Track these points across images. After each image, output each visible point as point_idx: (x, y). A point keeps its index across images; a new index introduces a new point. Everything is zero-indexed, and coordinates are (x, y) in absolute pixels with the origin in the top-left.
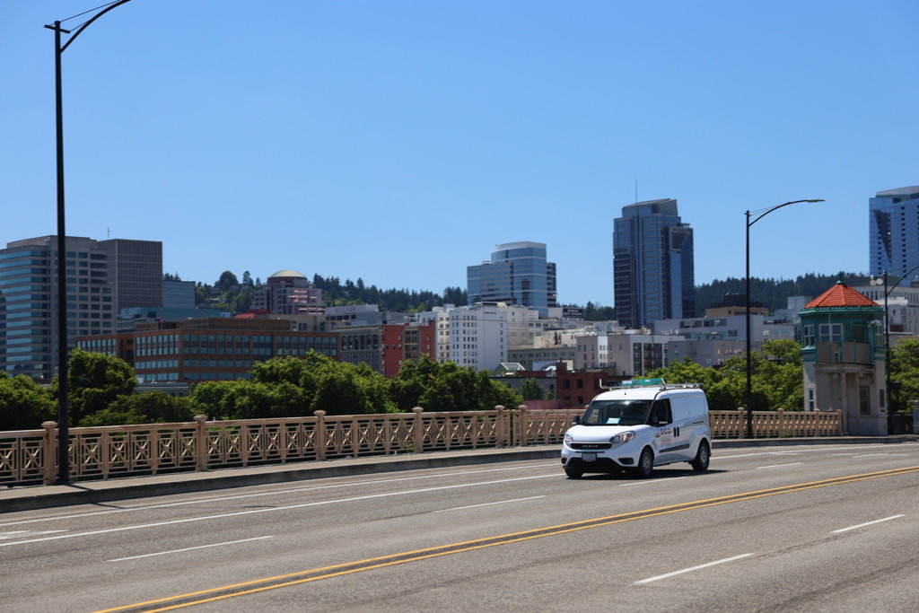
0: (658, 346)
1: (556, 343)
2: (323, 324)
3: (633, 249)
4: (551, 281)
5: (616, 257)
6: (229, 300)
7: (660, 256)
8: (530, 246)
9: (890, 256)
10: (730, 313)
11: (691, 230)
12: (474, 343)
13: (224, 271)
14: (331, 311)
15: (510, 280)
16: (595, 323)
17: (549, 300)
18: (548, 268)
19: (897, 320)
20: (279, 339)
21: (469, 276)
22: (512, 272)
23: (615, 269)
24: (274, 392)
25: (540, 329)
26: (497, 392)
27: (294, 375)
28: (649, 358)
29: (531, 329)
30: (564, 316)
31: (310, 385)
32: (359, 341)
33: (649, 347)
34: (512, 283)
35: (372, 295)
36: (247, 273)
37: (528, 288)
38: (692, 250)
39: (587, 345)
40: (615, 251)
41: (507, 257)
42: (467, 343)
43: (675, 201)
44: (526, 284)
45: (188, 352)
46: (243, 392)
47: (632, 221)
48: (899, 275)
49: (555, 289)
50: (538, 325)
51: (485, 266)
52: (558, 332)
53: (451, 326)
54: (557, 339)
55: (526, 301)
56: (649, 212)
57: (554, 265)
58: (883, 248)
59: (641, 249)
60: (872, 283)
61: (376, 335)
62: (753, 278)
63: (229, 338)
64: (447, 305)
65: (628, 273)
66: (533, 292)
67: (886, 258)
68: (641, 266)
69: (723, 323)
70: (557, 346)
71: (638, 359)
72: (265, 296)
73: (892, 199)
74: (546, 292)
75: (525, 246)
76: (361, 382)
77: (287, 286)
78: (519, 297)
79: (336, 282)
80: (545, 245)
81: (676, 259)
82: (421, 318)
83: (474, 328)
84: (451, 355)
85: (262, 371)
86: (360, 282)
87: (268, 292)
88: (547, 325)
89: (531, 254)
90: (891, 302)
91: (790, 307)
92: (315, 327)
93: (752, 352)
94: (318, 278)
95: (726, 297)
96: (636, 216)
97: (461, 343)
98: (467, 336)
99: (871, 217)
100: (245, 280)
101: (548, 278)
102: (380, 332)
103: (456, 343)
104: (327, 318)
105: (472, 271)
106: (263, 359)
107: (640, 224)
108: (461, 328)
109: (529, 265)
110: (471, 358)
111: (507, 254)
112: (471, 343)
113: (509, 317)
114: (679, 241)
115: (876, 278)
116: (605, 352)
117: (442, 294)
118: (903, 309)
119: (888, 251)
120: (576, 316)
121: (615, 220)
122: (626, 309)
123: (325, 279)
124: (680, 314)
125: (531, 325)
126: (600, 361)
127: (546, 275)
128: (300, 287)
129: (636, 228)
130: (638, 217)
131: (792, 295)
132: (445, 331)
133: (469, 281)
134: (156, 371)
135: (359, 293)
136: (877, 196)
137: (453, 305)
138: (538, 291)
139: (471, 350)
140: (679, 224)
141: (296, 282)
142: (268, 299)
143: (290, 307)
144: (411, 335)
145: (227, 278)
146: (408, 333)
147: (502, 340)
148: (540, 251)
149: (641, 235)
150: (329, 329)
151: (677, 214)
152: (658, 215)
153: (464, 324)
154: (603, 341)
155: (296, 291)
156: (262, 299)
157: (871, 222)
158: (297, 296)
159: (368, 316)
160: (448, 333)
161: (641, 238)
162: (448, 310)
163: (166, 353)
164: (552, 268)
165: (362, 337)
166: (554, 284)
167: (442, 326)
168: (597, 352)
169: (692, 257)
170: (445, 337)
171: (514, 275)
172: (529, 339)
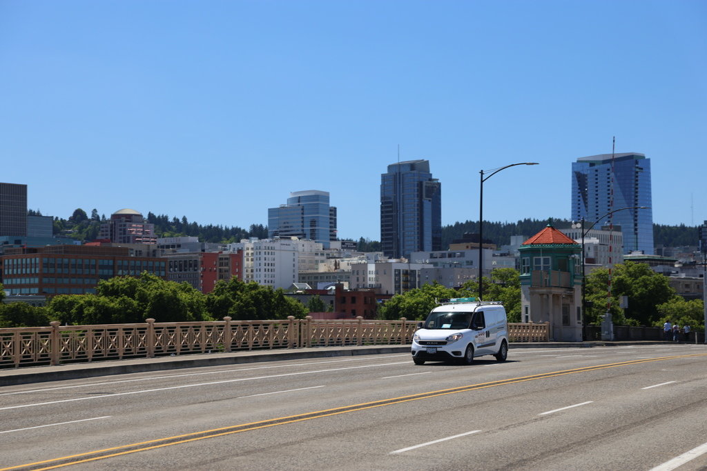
0: (413, 272)
1: (336, 269)
2: (154, 251)
3: (395, 197)
4: (333, 221)
5: (382, 203)
6: (80, 232)
7: (416, 203)
8: (318, 194)
9: (586, 207)
10: (467, 247)
11: (439, 184)
12: (273, 267)
13: (77, 208)
14: (161, 241)
15: (301, 220)
16: (366, 254)
17: (331, 235)
18: (331, 210)
19: (591, 255)
20: (119, 262)
21: (269, 216)
22: (303, 214)
23: (382, 212)
24: (115, 304)
25: (324, 258)
26: (289, 306)
27: (131, 291)
28: (406, 281)
29: (317, 258)
30: (342, 248)
31: (143, 299)
32: (183, 265)
33: (406, 273)
34: (303, 222)
35: (193, 230)
36: (95, 211)
37: (315, 226)
38: (440, 199)
39: (359, 270)
40: (382, 199)
41: (299, 202)
42: (267, 267)
43: (428, 162)
44: (313, 223)
45: (46, 272)
46: (90, 304)
47: (395, 176)
48: (594, 220)
49: (335, 227)
50: (322, 254)
51: (283, 208)
52: (338, 260)
53: (255, 254)
54: (337, 265)
55: (313, 236)
56: (408, 169)
57: (335, 208)
58: (582, 200)
59: (401, 197)
60: (573, 226)
61: (196, 261)
62: (485, 221)
63: (79, 261)
64: (252, 238)
65: (392, 216)
66: (318, 229)
67: (584, 207)
68: (401, 210)
69: (462, 255)
70: (336, 271)
71: (397, 282)
72: (109, 229)
73: (588, 164)
74: (329, 229)
75: (313, 194)
76: (184, 297)
77: (126, 221)
78: (308, 233)
79: (165, 218)
80: (328, 193)
81: (428, 206)
82: (232, 248)
83: (273, 256)
84: (255, 276)
85: (106, 287)
86: (185, 219)
87: (112, 226)
88: (328, 254)
89: (318, 200)
90: (586, 241)
91: (512, 244)
92: (148, 254)
93: (483, 278)
94: (151, 216)
95: (465, 235)
96: (397, 171)
97: (263, 267)
98: (267, 262)
99: (573, 177)
100: (93, 216)
101: (331, 219)
102: (200, 258)
103: (258, 268)
104: (158, 247)
105: (271, 211)
106: (106, 278)
107: (401, 179)
108: (263, 256)
109: (316, 209)
110: (270, 279)
111: (299, 199)
112: (270, 267)
113: (300, 248)
114: (430, 192)
115: (576, 223)
116: (373, 276)
117: (248, 230)
118: (596, 247)
119: (586, 203)
120: (352, 248)
121: (384, 176)
122: (389, 243)
123: (157, 216)
124: (430, 247)
125: (317, 254)
126: (369, 283)
127: (329, 216)
128: (137, 222)
129: (398, 182)
130: (400, 173)
131: (514, 235)
132: (250, 258)
133: (269, 220)
134: (21, 286)
135: (183, 227)
136: (578, 161)
137: (257, 238)
138: (323, 228)
139: (270, 273)
140: (431, 179)
141: (133, 218)
142: (111, 231)
143: (129, 237)
144: (223, 261)
145: (79, 215)
146: (221, 259)
147: (294, 265)
148: (324, 197)
149: (401, 187)
150: (159, 255)
151: (429, 172)
152: (415, 172)
153: (265, 252)
154: (372, 267)
155: (133, 225)
156: (107, 231)
157: (573, 181)
158: (135, 229)
159: (191, 246)
160: (252, 260)
161: (401, 189)
162: (253, 242)
163: (28, 272)
164: (334, 210)
165: (185, 261)
166: (335, 224)
167: (248, 254)
168: (367, 276)
169: (440, 204)
170: (250, 262)
171: (305, 216)
172: (315, 265)
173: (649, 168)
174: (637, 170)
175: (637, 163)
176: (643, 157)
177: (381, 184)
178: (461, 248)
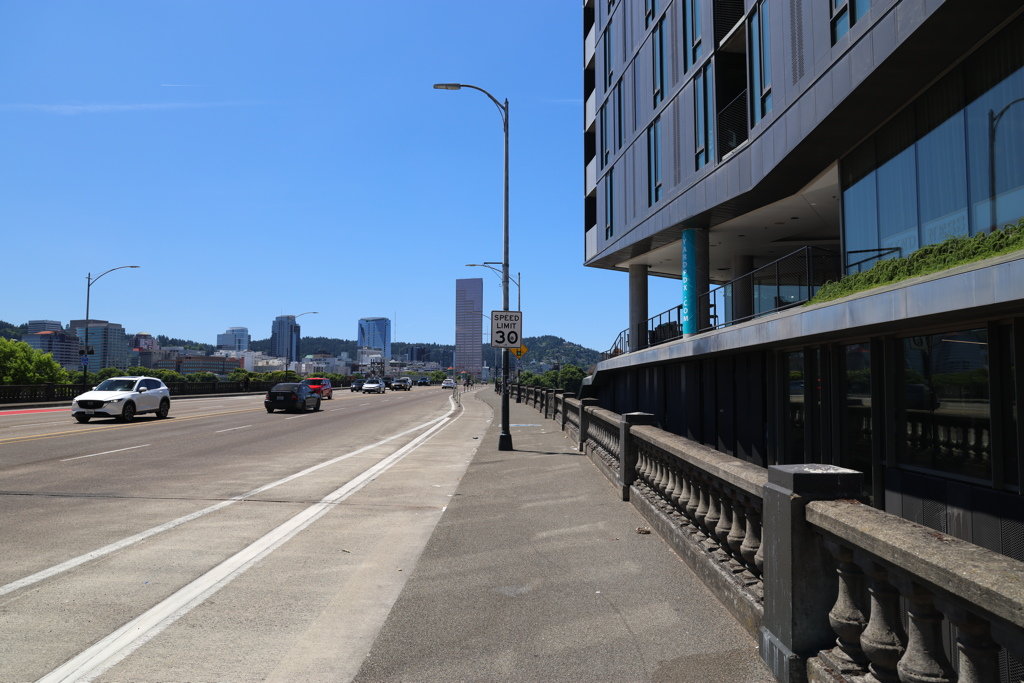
3: (279, 332)
7: (290, 335)
11: (299, 324)
15: (233, 341)
22: (235, 337)
41: (233, 332)
44: (239, 342)
47: (280, 322)
51: (224, 335)
55: (240, 348)
56: (285, 319)
59: (282, 332)
65: (276, 340)
73: (366, 321)
74: (248, 345)
75: (238, 328)
77: (144, 338)
81: (294, 335)
87: (135, 340)
89: (242, 331)
101: (248, 340)
105: (219, 336)
107: (283, 324)
119: (364, 335)
121: (274, 322)
136: (361, 319)
140: (296, 323)
147: (252, 363)
151: (295, 320)
152: (289, 321)
157: (359, 326)
158: (148, 342)
164: (250, 336)
171: (236, 339)
172: (256, 362)
173: (390, 323)
174: (386, 325)
175: (385, 321)
176: (388, 320)
177: (272, 325)
178: (319, 356)
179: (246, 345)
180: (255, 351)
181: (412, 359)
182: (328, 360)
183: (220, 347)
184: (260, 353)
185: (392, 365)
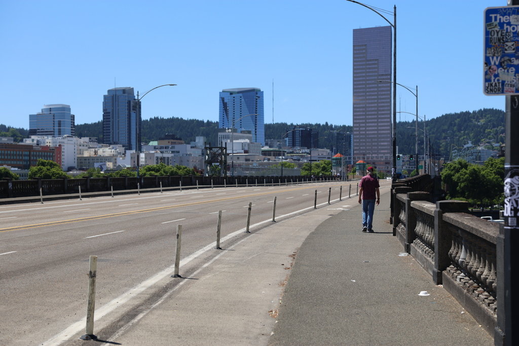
1: (95, 154)
3: (113, 110)
5: (104, 113)
7: (127, 114)
8: (64, 106)
9: (228, 118)
10: (169, 142)
11: (140, 103)
15: (52, 122)
17: (72, 132)
18: (72, 117)
19: (246, 148)
21: (30, 119)
22: (54, 119)
25: (87, 148)
30: (90, 141)
33: (161, 159)
34: (54, 124)
37: (61, 127)
40: (104, 110)
41: (50, 111)
43: (133, 88)
44: (59, 124)
47: (113, 97)
51: (38, 115)
55: (60, 133)
56: (122, 93)
57: (74, 116)
58: (225, 115)
59: (117, 110)
66: (63, 129)
67: (226, 119)
68: (117, 118)
73: (229, 93)
74: (70, 128)
75: (61, 106)
78: (56, 132)
80: (69, 106)
81: (133, 115)
89: (64, 110)
95: (166, 135)
96: (114, 94)
99: (220, 100)
101: (72, 122)
105: (31, 117)
107: (117, 99)
109: (63, 116)
114: (136, 106)
115: (228, 129)
121: (105, 97)
126: (141, 163)
127: (70, 121)
129: (115, 100)
130: (116, 95)
133: (30, 122)
136: (223, 91)
140: (135, 99)
147: (75, 152)
148: (68, 109)
149: (117, 103)
151: (133, 95)
152: (126, 94)
154: (143, 155)
157: (220, 103)
161: (117, 105)
171: (55, 120)
172: (81, 152)
173: (263, 97)
174: (257, 98)
175: (257, 94)
176: (260, 90)
177: (103, 101)
178: (165, 143)
179: (67, 128)
180: (80, 136)
181: (293, 144)
182: (178, 147)
183: (33, 132)
184: (87, 139)
185: (265, 153)
